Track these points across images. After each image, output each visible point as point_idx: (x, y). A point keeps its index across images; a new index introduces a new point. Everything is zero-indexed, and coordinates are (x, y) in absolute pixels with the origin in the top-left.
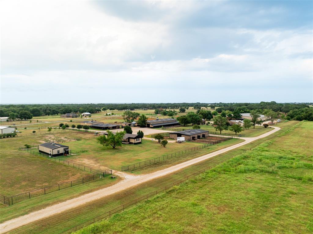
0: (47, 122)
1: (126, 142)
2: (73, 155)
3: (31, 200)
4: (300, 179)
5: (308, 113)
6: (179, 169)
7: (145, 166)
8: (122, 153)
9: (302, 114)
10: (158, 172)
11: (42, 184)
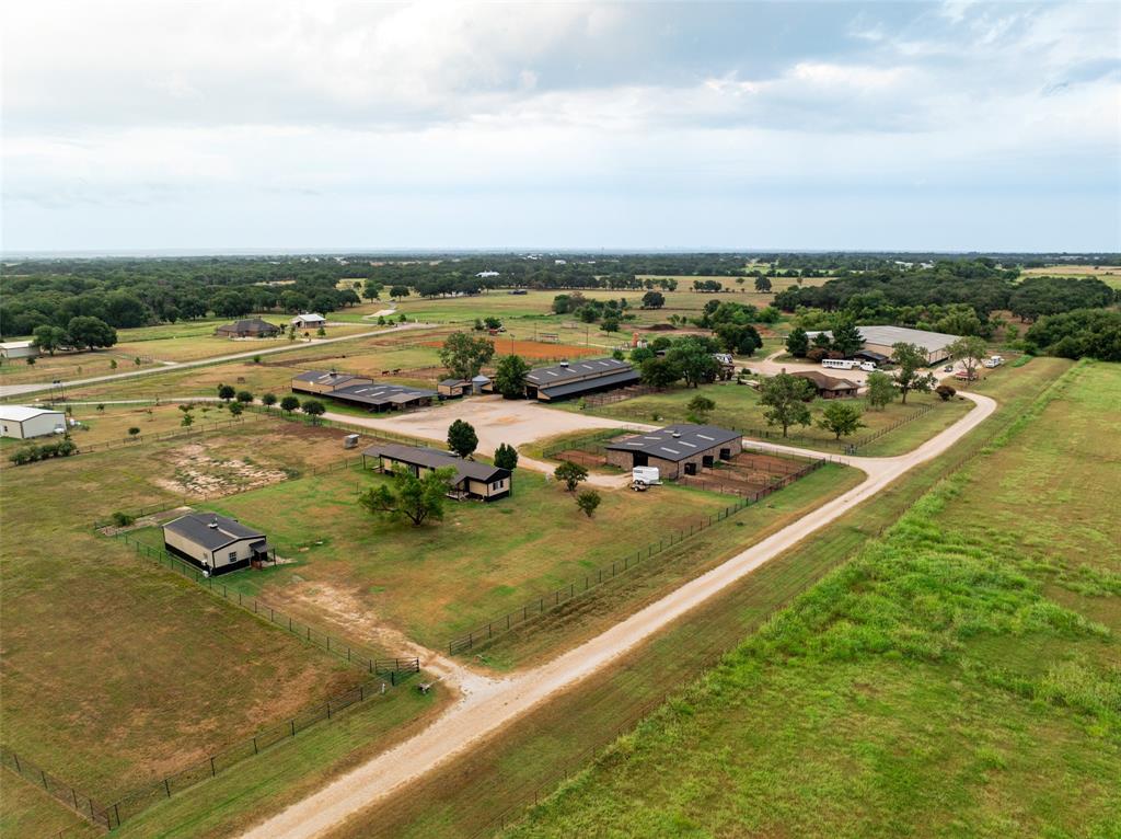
0: (172, 365)
1: (459, 490)
2: (284, 565)
3: (172, 804)
4: (1027, 693)
5: (1103, 333)
6: (638, 640)
7: (527, 625)
8: (447, 553)
9: (1081, 335)
10: (568, 655)
11: (197, 722)
